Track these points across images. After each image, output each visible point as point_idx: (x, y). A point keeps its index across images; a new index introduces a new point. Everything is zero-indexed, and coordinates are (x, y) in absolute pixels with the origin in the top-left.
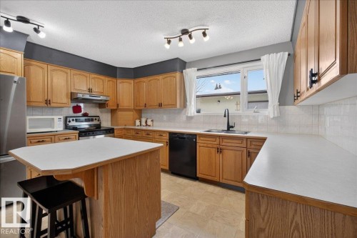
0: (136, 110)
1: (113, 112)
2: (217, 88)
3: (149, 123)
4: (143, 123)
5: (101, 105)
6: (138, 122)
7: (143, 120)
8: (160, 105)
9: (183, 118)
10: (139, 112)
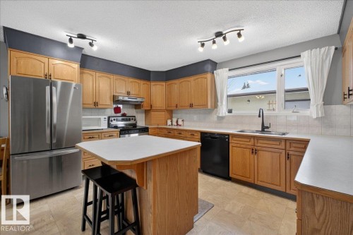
0: (168, 111)
1: (147, 112)
2: (244, 87)
3: (180, 122)
4: (175, 123)
5: (137, 106)
6: (169, 122)
7: (175, 120)
8: (191, 106)
9: (214, 117)
10: (171, 113)
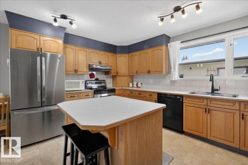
0: (130, 76)
1: (114, 77)
2: (184, 59)
3: (139, 85)
4: (135, 86)
5: (107, 72)
6: (131, 85)
7: (135, 83)
8: (149, 72)
10: (132, 77)
